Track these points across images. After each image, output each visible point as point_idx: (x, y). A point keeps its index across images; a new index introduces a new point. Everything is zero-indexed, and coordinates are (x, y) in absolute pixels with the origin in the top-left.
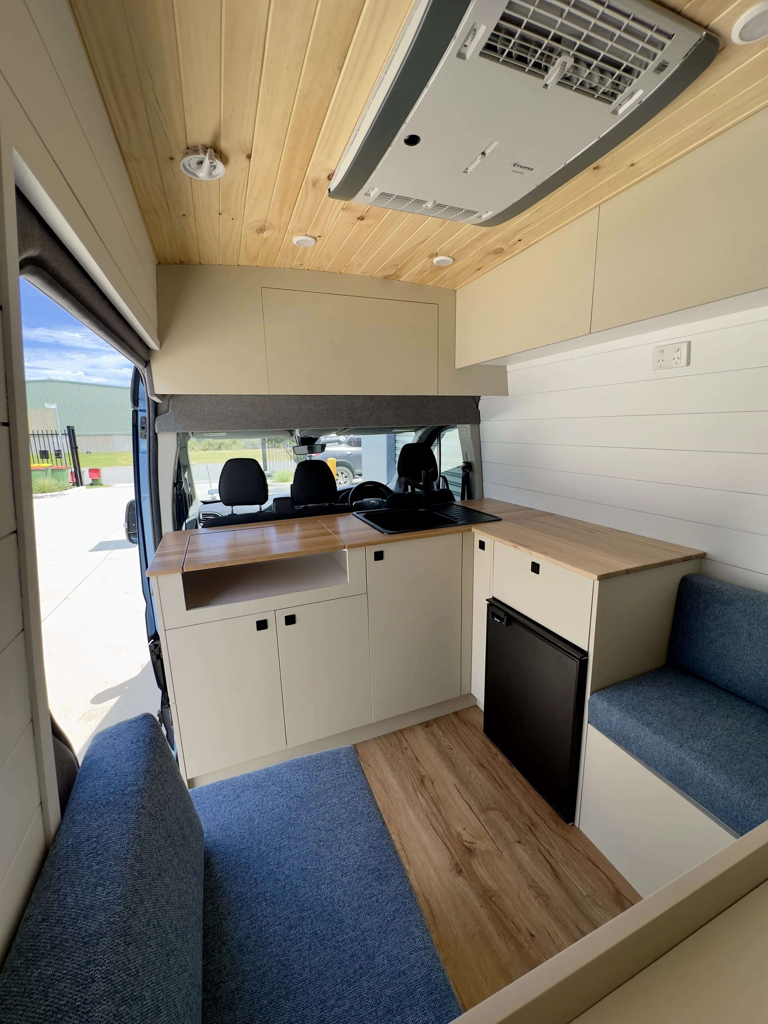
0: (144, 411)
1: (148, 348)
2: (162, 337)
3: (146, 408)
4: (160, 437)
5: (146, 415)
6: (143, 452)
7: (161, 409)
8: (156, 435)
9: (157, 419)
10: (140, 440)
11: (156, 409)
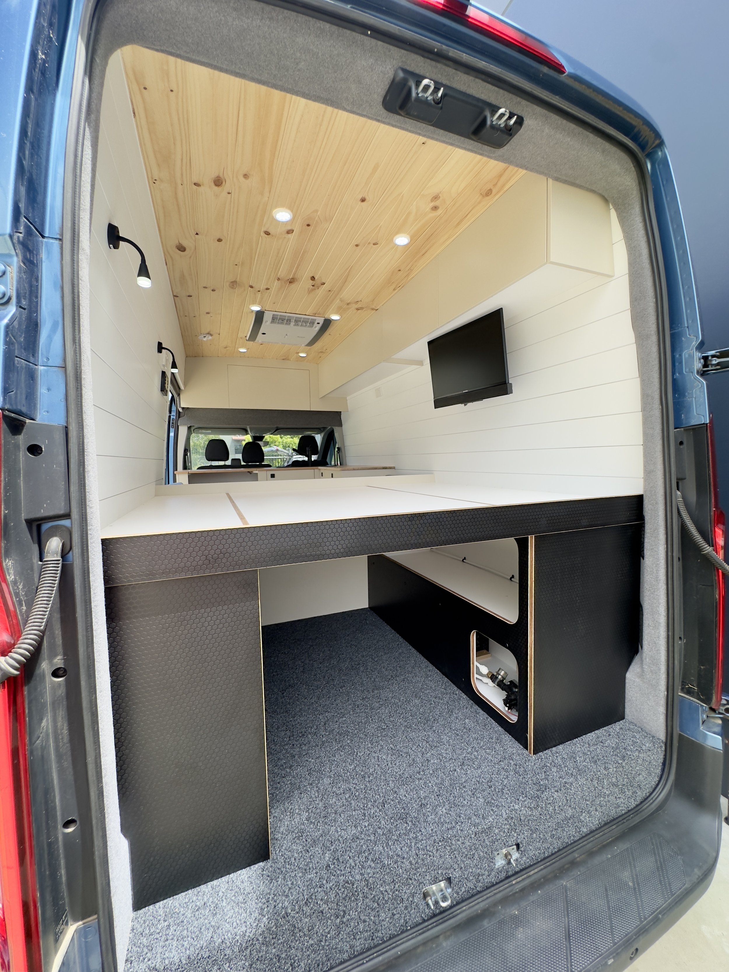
0: (174, 416)
1: (179, 388)
2: (185, 385)
3: (175, 415)
4: (180, 427)
5: (175, 417)
6: (172, 436)
7: (181, 415)
8: (178, 426)
9: (180, 419)
10: (171, 428)
11: (179, 414)
